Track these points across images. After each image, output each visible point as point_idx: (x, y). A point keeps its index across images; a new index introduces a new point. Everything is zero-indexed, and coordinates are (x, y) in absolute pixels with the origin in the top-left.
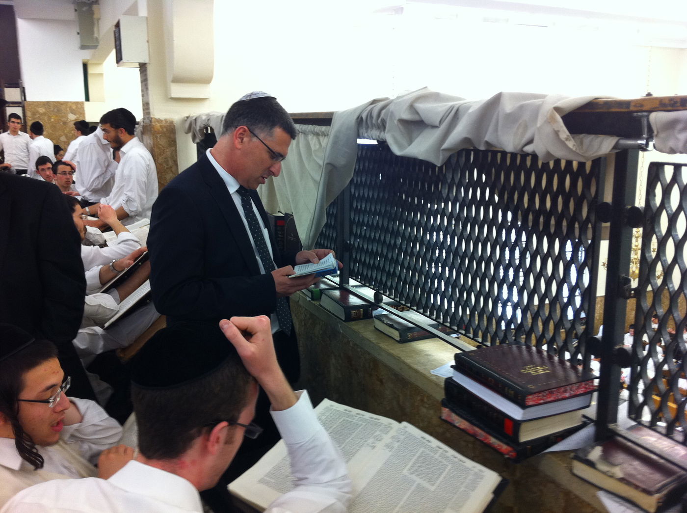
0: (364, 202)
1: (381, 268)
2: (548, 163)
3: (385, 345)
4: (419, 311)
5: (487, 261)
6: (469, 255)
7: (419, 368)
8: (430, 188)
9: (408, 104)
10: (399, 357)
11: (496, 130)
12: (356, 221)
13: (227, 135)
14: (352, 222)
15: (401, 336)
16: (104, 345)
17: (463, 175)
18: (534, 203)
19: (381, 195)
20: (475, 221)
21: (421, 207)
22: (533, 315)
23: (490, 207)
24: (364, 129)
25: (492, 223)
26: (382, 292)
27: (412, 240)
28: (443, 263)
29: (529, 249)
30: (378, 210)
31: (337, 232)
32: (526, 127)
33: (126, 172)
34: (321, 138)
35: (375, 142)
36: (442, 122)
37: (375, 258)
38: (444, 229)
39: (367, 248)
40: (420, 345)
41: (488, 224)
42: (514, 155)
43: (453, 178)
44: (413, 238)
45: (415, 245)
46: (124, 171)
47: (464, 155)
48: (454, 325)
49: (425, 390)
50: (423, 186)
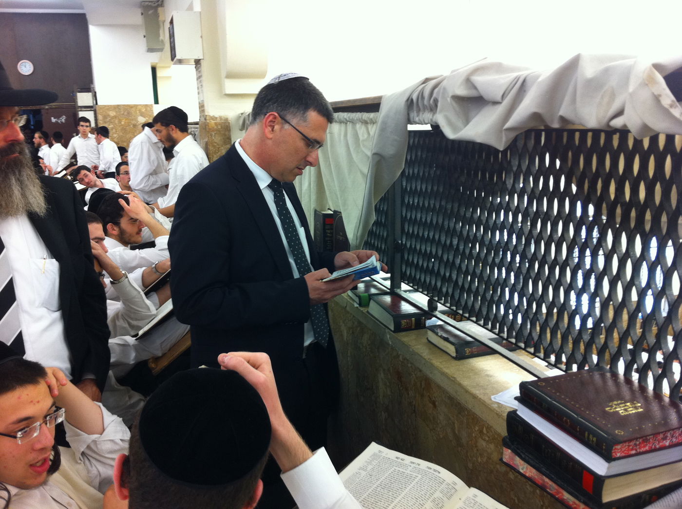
0: (417, 196)
1: (436, 271)
2: (641, 141)
3: (438, 362)
4: (479, 323)
5: (562, 266)
6: (540, 258)
7: (477, 392)
8: (491, 178)
9: (463, 77)
10: (454, 378)
11: (574, 100)
12: (409, 217)
13: (256, 124)
14: (404, 220)
15: (457, 352)
16: (136, 357)
17: (532, 161)
18: (623, 193)
19: (435, 188)
20: (547, 217)
21: (481, 201)
22: (621, 334)
23: (565, 199)
24: (415, 112)
25: (569, 218)
26: (436, 299)
27: (470, 239)
28: (508, 267)
29: (617, 252)
30: (432, 206)
31: (388, 231)
32: (613, 96)
33: (179, 173)
34: (370, 126)
35: (428, 127)
36: (505, 95)
37: (429, 260)
38: (509, 227)
39: (420, 249)
40: (479, 363)
41: (564, 219)
42: (596, 132)
43: (519, 166)
44: (471, 238)
45: (474, 246)
46: (178, 171)
47: (533, 137)
48: (521, 342)
49: (485, 420)
50: (483, 175)
